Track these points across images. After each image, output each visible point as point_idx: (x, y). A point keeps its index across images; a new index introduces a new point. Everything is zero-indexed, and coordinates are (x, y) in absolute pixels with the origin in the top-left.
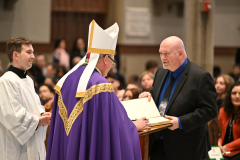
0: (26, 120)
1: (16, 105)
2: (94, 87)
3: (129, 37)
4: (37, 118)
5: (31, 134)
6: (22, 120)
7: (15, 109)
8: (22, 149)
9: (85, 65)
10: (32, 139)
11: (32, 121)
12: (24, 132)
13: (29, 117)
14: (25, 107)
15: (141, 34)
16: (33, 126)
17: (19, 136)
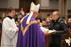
0: (12, 31)
1: (9, 27)
2: (31, 22)
3: (42, 7)
4: (16, 31)
5: (14, 36)
6: (11, 31)
7: (9, 28)
8: (11, 40)
9: (29, 15)
10: (14, 37)
11: (14, 32)
12: (12, 35)
13: (13, 30)
14: (12, 28)
15: (46, 6)
16: (14, 33)
17: (10, 36)
